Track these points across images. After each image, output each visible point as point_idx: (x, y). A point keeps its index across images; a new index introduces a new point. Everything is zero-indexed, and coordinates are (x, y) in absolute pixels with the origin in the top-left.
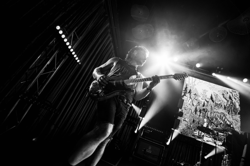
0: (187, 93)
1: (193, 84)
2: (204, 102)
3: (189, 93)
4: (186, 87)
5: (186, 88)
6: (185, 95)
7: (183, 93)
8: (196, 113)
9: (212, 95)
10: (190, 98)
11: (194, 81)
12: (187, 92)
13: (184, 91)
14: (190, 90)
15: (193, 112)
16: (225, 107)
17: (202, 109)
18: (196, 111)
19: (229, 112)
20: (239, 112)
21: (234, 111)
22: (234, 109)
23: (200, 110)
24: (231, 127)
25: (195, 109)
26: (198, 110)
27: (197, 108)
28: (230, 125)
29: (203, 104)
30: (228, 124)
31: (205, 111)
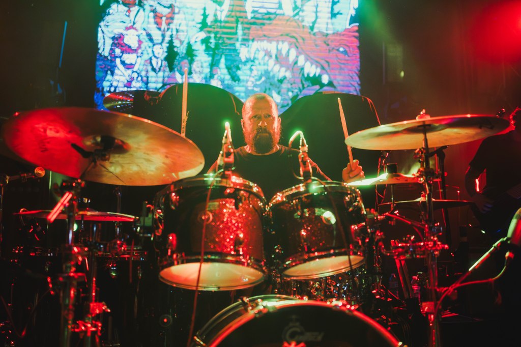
2: (205, 9)
10: (137, 8)
16: (295, 8)
17: (199, 43)
18: (171, 57)
19: (314, 23)
20: (353, 12)
21: (336, 11)
22: (335, 7)
23: (189, 46)
24: (322, 85)
25: (166, 50)
26: (181, 49)
27: (176, 43)
28: (320, 76)
29: (200, 18)
30: (311, 75)
31: (213, 46)
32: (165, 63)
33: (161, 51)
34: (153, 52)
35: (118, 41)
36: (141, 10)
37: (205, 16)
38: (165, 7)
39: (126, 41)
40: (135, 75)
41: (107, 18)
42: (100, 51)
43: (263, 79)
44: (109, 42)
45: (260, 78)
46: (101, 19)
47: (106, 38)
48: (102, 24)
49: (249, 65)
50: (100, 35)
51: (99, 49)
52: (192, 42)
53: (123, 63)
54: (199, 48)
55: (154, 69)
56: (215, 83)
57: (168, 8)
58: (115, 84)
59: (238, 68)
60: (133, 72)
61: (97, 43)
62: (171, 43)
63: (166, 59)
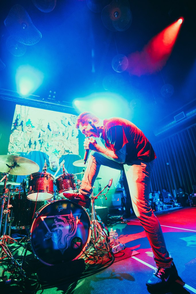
0: (18, 126)
1: (26, 114)
3: (21, 126)
5: (17, 120)
6: (15, 128)
8: (30, 147)
9: (49, 123)
10: (22, 131)
11: (27, 110)
12: (19, 125)
13: (14, 124)
14: (22, 122)
15: (26, 147)
16: (63, 134)
17: (38, 141)
18: (30, 144)
19: (68, 137)
20: (77, 136)
21: (73, 135)
22: (73, 134)
23: (35, 142)
24: (69, 153)
25: (29, 142)
26: (33, 142)
27: (31, 141)
28: (69, 150)
29: (39, 135)
30: (67, 150)
31: (41, 142)
32: (28, 146)
33: (27, 143)
34: (25, 143)
35: (15, 139)
37: (40, 134)
38: (29, 131)
39: (18, 139)
40: (20, 148)
41: (13, 133)
42: (10, 142)
43: (54, 151)
44: (13, 139)
45: (54, 150)
46: (11, 133)
48: (11, 135)
49: (51, 147)
50: (10, 137)
52: (36, 141)
53: (16, 145)
54: (38, 143)
55: (25, 147)
56: (42, 151)
58: (13, 151)
59: (48, 148)
61: (9, 140)
62: (30, 140)
63: (28, 145)
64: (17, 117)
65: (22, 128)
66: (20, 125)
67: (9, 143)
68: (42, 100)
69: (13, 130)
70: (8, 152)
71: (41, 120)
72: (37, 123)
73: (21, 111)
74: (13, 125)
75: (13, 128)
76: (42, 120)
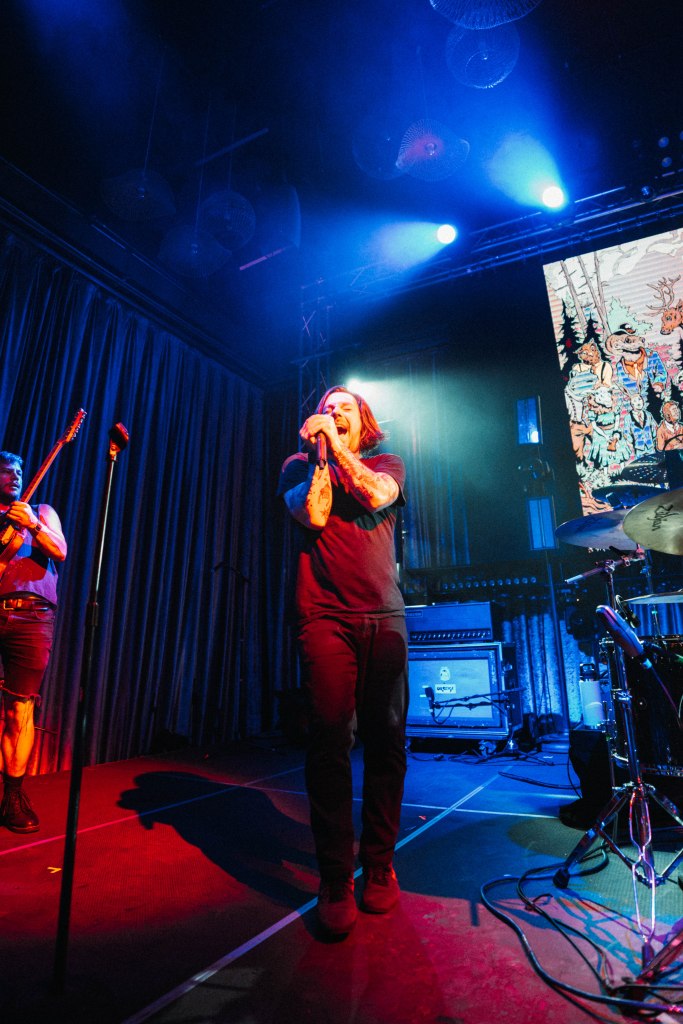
0: (580, 345)
1: (594, 284)
3: (592, 341)
4: (566, 317)
5: (568, 322)
6: (573, 359)
7: (562, 353)
8: (658, 418)
10: (601, 363)
11: (590, 269)
12: (581, 341)
13: (562, 342)
14: (591, 322)
15: (640, 421)
18: (654, 404)
23: (674, 388)
27: (657, 389)
32: (649, 415)
33: (639, 403)
34: (632, 405)
36: (607, 364)
38: (632, 353)
39: (599, 400)
40: (617, 436)
41: (572, 381)
42: (572, 418)
44: (579, 406)
46: (566, 383)
47: (576, 403)
48: (567, 389)
50: (568, 400)
51: (570, 416)
52: (675, 384)
53: (599, 424)
55: (637, 424)
57: (637, 353)
60: (614, 432)
61: (567, 410)
62: (650, 390)
63: (649, 409)
64: (564, 311)
65: (601, 349)
66: (587, 340)
67: (571, 424)
68: (639, 196)
69: (568, 366)
70: (579, 461)
71: (664, 284)
72: (651, 307)
73: (570, 284)
74: (560, 348)
75: (563, 360)
76: (668, 283)
